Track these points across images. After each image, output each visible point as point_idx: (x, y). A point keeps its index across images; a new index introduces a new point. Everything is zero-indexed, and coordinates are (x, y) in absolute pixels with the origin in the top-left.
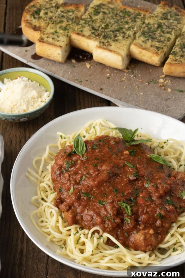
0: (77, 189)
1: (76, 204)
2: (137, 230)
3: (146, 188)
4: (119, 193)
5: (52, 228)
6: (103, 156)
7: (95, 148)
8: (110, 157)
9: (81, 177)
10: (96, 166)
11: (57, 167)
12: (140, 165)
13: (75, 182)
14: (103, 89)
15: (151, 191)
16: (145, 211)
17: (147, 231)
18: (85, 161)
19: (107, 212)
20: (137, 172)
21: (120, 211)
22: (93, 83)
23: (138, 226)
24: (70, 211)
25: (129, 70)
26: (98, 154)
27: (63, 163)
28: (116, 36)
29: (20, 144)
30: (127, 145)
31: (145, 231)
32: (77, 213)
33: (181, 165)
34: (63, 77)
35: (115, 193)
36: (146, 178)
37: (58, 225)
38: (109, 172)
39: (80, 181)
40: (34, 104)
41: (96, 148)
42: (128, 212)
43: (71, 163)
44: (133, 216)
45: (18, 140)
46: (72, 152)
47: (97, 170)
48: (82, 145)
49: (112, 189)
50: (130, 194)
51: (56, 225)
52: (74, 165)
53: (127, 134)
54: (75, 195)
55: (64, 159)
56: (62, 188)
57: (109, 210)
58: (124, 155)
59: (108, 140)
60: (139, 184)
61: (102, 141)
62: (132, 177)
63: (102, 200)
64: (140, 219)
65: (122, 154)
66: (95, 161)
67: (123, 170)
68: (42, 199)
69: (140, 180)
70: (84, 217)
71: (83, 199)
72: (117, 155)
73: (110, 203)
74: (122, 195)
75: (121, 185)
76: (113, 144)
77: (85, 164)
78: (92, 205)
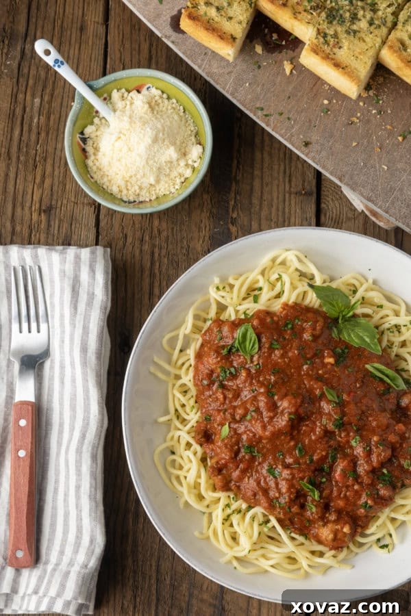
0: (235, 430)
1: (231, 466)
2: (324, 522)
3: (351, 447)
4: (306, 453)
5: (189, 485)
6: (288, 365)
7: (275, 347)
8: (299, 368)
10: (269, 394)
11: (205, 372)
12: (349, 395)
13: (232, 417)
14: (311, 143)
15: (358, 456)
16: (342, 496)
17: (339, 527)
18: (254, 372)
19: (280, 493)
21: (302, 493)
22: (292, 122)
23: (327, 515)
25: (371, 93)
26: (279, 360)
27: (216, 367)
28: (354, 17)
29: (142, 246)
30: (334, 335)
31: (337, 527)
32: (232, 480)
35: (298, 455)
37: (199, 480)
38: (292, 416)
39: (241, 419)
40: (171, 171)
41: (278, 347)
42: (315, 496)
43: (230, 373)
44: (321, 502)
45: (138, 234)
46: (232, 346)
47: (273, 407)
48: (252, 341)
49: (294, 445)
50: (323, 459)
51: (195, 482)
52: (234, 377)
53: (339, 307)
54: (231, 450)
55: (219, 362)
56: (210, 416)
57: (284, 490)
58: (324, 365)
59: (301, 326)
60: (341, 438)
61: (290, 326)
62: (331, 427)
63: (274, 467)
64: (332, 504)
65: (322, 362)
66: (272, 377)
67: (318, 405)
68: (176, 410)
69: (344, 431)
70: (241, 487)
71: (244, 457)
72: (313, 363)
73: (287, 480)
74: (308, 462)
75: (311, 439)
76: (308, 340)
77: (254, 381)
78: (257, 472)
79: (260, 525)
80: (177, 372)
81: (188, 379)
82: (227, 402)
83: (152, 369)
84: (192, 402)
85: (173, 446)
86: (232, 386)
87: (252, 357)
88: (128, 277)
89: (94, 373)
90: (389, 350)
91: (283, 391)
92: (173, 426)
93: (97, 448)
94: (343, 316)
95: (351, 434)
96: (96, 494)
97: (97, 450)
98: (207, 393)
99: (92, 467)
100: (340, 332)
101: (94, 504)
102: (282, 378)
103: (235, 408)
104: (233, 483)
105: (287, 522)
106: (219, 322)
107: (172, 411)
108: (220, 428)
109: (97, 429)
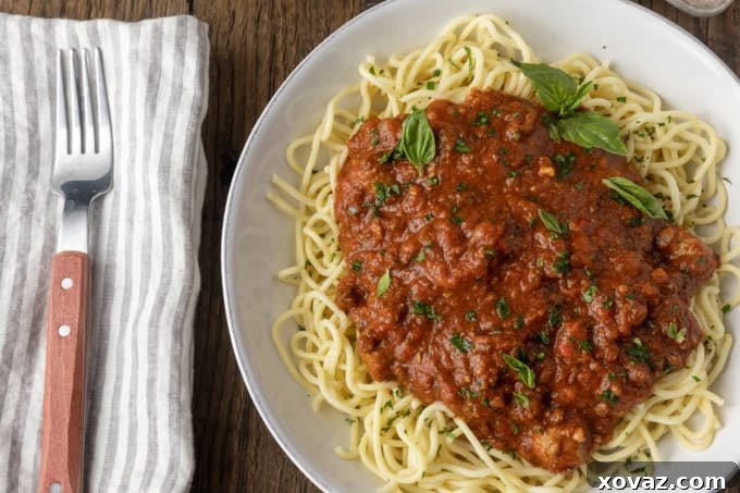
0: (400, 281)
1: (393, 335)
2: (542, 425)
3: (584, 305)
4: (512, 313)
5: (326, 374)
6: (482, 178)
7: (462, 150)
8: (500, 183)
9: (415, 254)
10: (454, 221)
11: (353, 194)
12: (578, 221)
13: (395, 260)
15: (595, 317)
16: (571, 380)
17: (566, 432)
18: (429, 189)
19: (472, 376)
20: (568, 257)
21: (507, 376)
23: (548, 414)
24: (376, 354)
26: (468, 171)
27: (370, 184)
29: (257, 28)
30: (552, 136)
31: (563, 433)
32: (394, 359)
33: (690, 197)
35: (500, 316)
36: (588, 273)
37: (343, 367)
38: (490, 253)
39: (409, 261)
41: (466, 149)
42: (527, 381)
43: (392, 192)
44: (537, 390)
45: (253, 12)
46: (395, 151)
47: (460, 240)
48: (426, 140)
49: (492, 301)
50: (539, 322)
51: (337, 369)
52: (398, 198)
53: (559, 94)
54: (393, 310)
55: (374, 175)
56: (360, 263)
57: (478, 371)
58: (538, 179)
59: (502, 120)
60: (568, 289)
61: (484, 120)
62: (551, 270)
63: (462, 334)
64: (555, 396)
65: (536, 174)
66: (458, 196)
67: (529, 238)
68: (308, 263)
69: (572, 278)
70: (410, 370)
71: (414, 321)
72: (520, 176)
73: (483, 353)
74: (515, 326)
75: (520, 291)
76: (513, 139)
77: (429, 204)
78: (435, 344)
79: (440, 433)
80: (310, 203)
81: (325, 211)
82: (387, 238)
83: (270, 195)
84: (333, 249)
85: (301, 317)
86: (395, 213)
87: (426, 166)
88: (236, 74)
89: (180, 203)
90: (638, 164)
91: (475, 216)
92: (302, 287)
93: (183, 319)
94: (567, 108)
95: (583, 282)
96: (180, 391)
97: (183, 323)
98: (355, 228)
99: (173, 349)
100: (562, 130)
101: (176, 406)
102: (473, 197)
103: (399, 246)
104: (397, 364)
105: (484, 429)
106: (373, 122)
107: (302, 262)
108: (375, 280)
109: (183, 290)
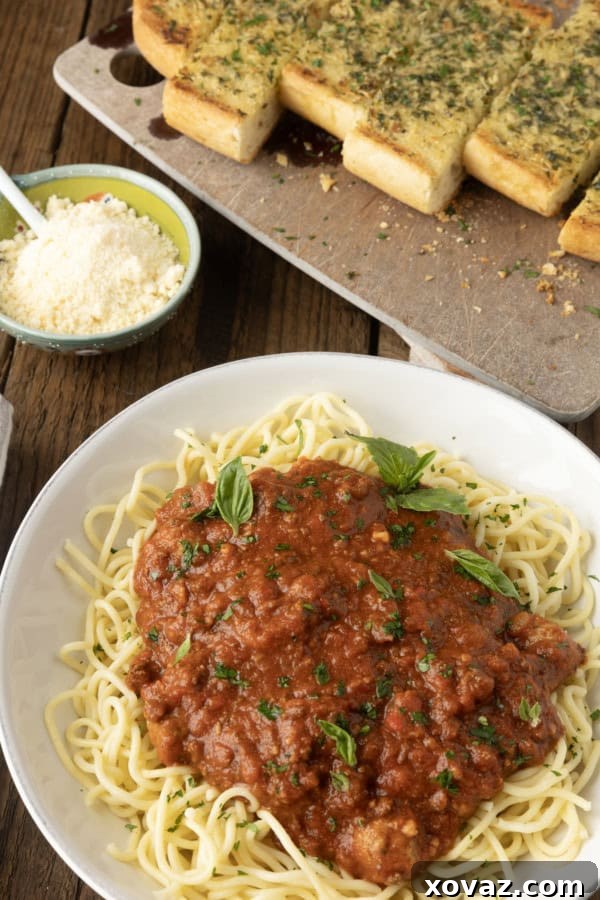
0: (203, 645)
1: (187, 701)
2: (365, 817)
3: (419, 676)
4: (333, 680)
5: (105, 761)
6: (305, 539)
7: (284, 508)
8: (326, 546)
9: (221, 610)
10: (271, 578)
11: (155, 556)
12: (415, 588)
13: (198, 621)
14: (359, 275)
15: (432, 688)
16: (400, 758)
17: (395, 825)
18: (244, 548)
19: (280, 747)
20: (401, 618)
21: (323, 748)
22: (330, 248)
23: (372, 804)
24: (167, 723)
25: (455, 218)
26: (289, 531)
27: (175, 545)
28: (425, 98)
29: (70, 426)
30: (388, 505)
31: (390, 825)
32: (189, 732)
33: (552, 590)
34: (238, 212)
35: (318, 682)
36: (425, 641)
37: (126, 753)
38: (309, 607)
39: (215, 621)
41: (288, 508)
42: (347, 756)
43: (200, 549)
44: (360, 770)
45: (67, 410)
46: (208, 510)
47: (275, 595)
48: (243, 496)
49: (310, 665)
50: (365, 691)
51: (119, 756)
52: (207, 558)
53: (398, 466)
54: (191, 672)
55: (181, 533)
56: (159, 631)
57: (286, 741)
58: (371, 544)
59: (332, 482)
60: (400, 658)
61: (311, 482)
62: (380, 634)
63: (272, 700)
64: (381, 781)
65: (368, 539)
66: (276, 555)
67: (356, 600)
68: (98, 648)
69: (406, 645)
70: (206, 747)
71: (215, 686)
72: (349, 540)
73: (294, 718)
74: (336, 693)
75: (343, 654)
76: (343, 501)
77: (243, 562)
78: (239, 713)
79: (239, 825)
80: (107, 581)
81: (123, 586)
82: (192, 598)
83: (61, 562)
85: (83, 701)
86: (202, 574)
87: (242, 526)
90: (490, 552)
91: (294, 572)
94: (407, 481)
95: (418, 650)
100: (400, 500)
102: (293, 557)
104: (191, 738)
105: (294, 826)
107: (90, 641)
108: (174, 650)
